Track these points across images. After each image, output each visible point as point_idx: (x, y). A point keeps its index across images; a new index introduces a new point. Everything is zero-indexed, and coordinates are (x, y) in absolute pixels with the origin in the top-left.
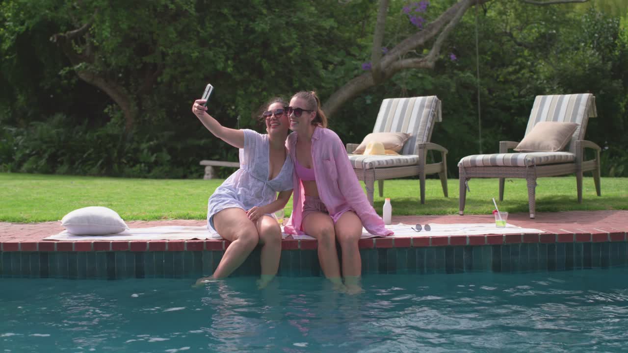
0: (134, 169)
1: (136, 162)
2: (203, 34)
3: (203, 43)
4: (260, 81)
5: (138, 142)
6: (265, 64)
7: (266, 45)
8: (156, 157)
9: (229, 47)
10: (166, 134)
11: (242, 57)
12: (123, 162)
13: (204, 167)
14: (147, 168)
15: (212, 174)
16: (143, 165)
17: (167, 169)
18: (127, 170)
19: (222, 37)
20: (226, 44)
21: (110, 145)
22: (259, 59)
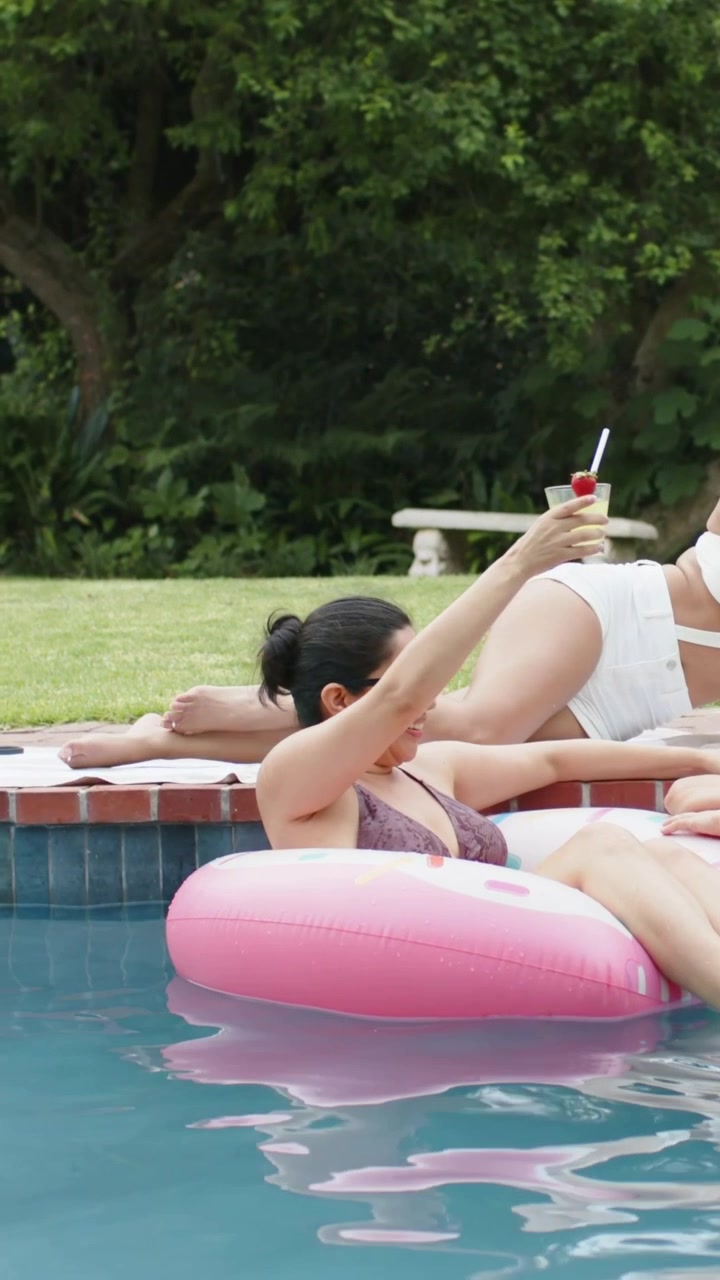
0: (121, 545)
1: (128, 519)
2: (406, 32)
3: (406, 66)
4: (632, 206)
5: (129, 445)
6: (654, 140)
7: (655, 68)
8: (208, 499)
9: (508, 79)
10: (247, 412)
11: (562, 116)
12: (75, 522)
13: (408, 534)
14: (170, 542)
15: (441, 560)
16: (154, 531)
17: (253, 542)
18: (92, 548)
19: (483, 44)
20: (498, 70)
21: (22, 458)
22: (629, 122)
